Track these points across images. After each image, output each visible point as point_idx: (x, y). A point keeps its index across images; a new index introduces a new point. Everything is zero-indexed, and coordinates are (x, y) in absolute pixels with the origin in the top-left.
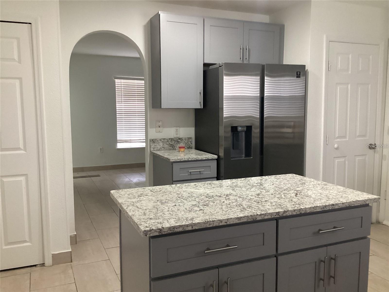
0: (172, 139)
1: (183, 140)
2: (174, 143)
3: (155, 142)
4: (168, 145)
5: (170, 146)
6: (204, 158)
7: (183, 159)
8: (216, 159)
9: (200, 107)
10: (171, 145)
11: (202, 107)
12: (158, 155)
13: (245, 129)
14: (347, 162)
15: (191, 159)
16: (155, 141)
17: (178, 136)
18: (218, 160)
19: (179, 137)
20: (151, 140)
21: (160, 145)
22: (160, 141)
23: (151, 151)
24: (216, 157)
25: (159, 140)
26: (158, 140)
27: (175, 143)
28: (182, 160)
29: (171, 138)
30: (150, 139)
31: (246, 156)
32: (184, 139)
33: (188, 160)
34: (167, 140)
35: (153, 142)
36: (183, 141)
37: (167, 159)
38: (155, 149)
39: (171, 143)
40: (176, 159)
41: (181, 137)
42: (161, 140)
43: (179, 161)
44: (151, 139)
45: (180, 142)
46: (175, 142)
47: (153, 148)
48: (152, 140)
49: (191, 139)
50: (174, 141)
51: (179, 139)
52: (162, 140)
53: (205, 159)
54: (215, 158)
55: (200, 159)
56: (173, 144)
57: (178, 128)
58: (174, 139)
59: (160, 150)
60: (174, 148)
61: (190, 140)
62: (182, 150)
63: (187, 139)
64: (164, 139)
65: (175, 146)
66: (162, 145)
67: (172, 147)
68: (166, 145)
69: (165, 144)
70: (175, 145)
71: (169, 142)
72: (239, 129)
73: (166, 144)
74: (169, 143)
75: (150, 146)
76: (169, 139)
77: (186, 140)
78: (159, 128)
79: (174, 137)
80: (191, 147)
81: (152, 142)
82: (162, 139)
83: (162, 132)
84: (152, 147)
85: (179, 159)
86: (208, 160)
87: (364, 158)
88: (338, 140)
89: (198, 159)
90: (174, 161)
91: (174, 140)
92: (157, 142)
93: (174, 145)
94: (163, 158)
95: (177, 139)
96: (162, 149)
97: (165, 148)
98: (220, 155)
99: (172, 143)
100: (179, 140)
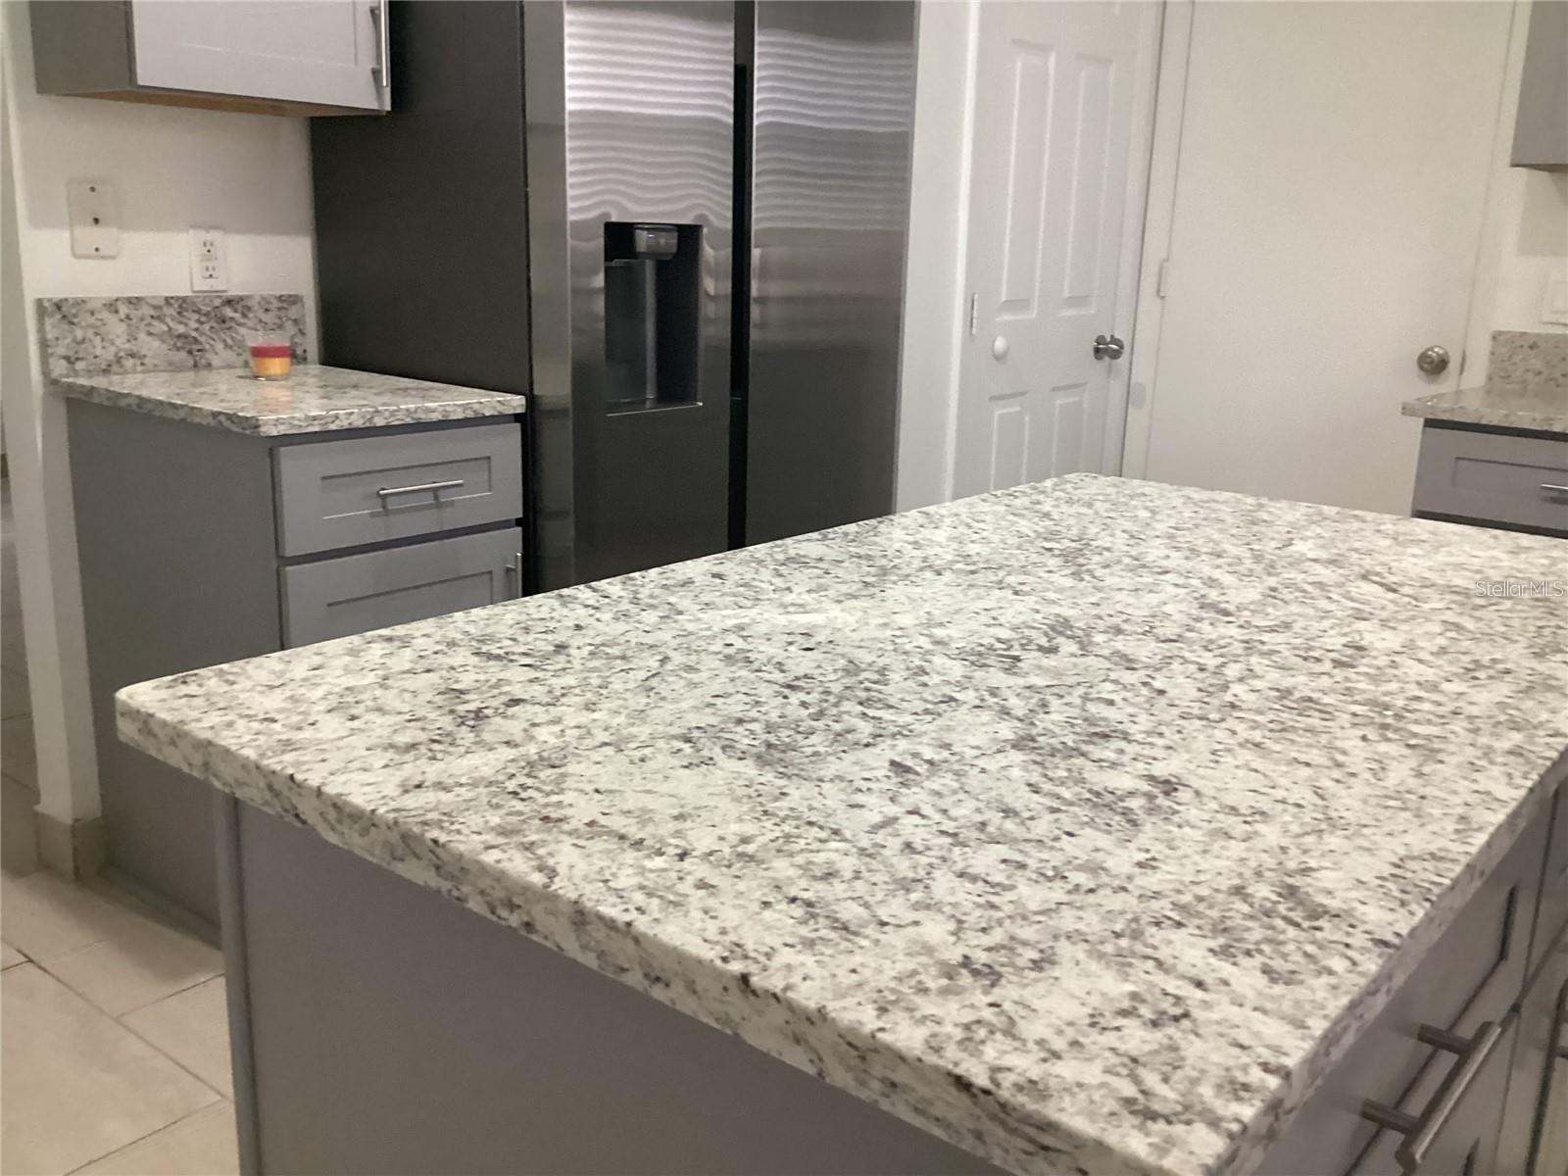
0: (184, 299)
1: (249, 309)
2: (196, 330)
3: (75, 320)
4: (163, 341)
5: (178, 349)
6: (459, 410)
7: (337, 417)
8: (517, 418)
9: (374, 105)
10: (179, 336)
11: (388, 107)
12: (132, 401)
13: (669, 242)
14: (1027, 419)
15: (387, 414)
16: (75, 316)
17: (217, 285)
18: (528, 421)
19: (224, 291)
20: (46, 304)
21: (112, 343)
22: (105, 315)
23: (51, 382)
24: (516, 403)
25: (105, 305)
26: (89, 306)
27: (207, 327)
28: (333, 427)
29: (177, 298)
30: (39, 303)
31: (666, 395)
32: (259, 303)
33: (368, 425)
34: (155, 307)
35: (64, 317)
36: (251, 315)
37: (227, 424)
38: (79, 366)
39: (181, 329)
40: (299, 420)
41: (233, 292)
42: (112, 306)
43: (317, 429)
44: (49, 300)
45: (232, 319)
46: (203, 319)
47: (67, 358)
48: (58, 306)
49: (294, 303)
50: (196, 316)
51: (229, 302)
52: (119, 303)
53: (459, 415)
54: (514, 408)
55: (436, 417)
56: (194, 334)
57: (215, 236)
58: (194, 303)
59: (115, 368)
60: (203, 361)
61: (293, 312)
62: (277, 366)
63: (276, 304)
64: (134, 302)
65: (207, 347)
66: (124, 338)
67: (190, 352)
68: (149, 339)
69: (142, 336)
70: (202, 339)
71: (168, 320)
72: (643, 240)
73: (150, 334)
74: (165, 328)
75: (44, 344)
76: (163, 302)
77: (267, 310)
78: (97, 230)
79: (196, 289)
80: (299, 351)
81: (58, 316)
82: (117, 300)
83: (112, 257)
84: (61, 351)
85: (314, 418)
86: (480, 421)
87: (1076, 399)
88: (1007, 317)
89: (424, 417)
90: (283, 430)
91: (198, 311)
92: (91, 320)
93: (196, 340)
94: (182, 414)
95: (217, 302)
96: (129, 363)
97: (145, 356)
98: (536, 392)
99: (186, 325)
100: (228, 312)
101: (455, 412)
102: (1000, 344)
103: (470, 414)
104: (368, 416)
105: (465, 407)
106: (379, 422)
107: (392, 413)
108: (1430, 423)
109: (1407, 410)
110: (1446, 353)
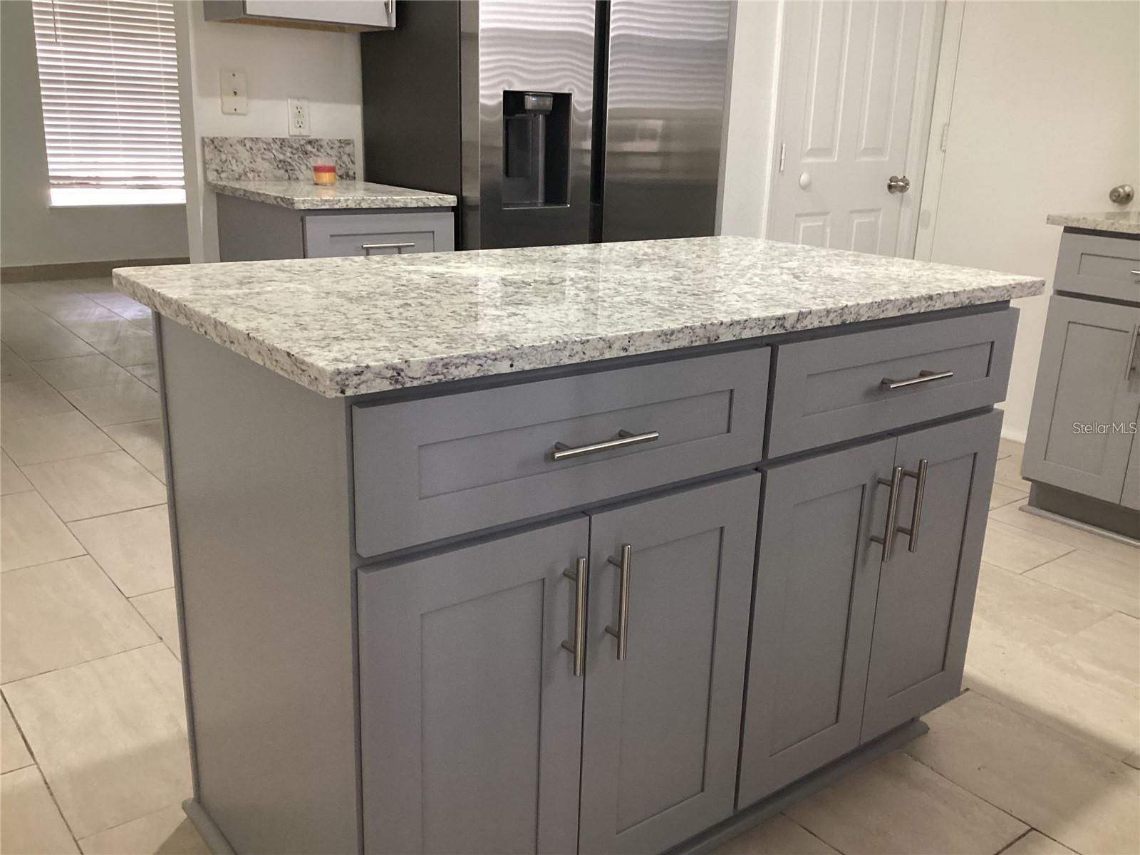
0: (283, 140)
1: (321, 146)
2: (291, 158)
3: (222, 150)
4: (270, 163)
5: (279, 169)
6: (414, 202)
7: (339, 201)
8: (453, 209)
9: (385, 24)
10: (280, 161)
11: (394, 26)
12: (242, 192)
13: (549, 102)
14: (828, 230)
15: (369, 202)
16: (221, 147)
17: (304, 132)
18: (459, 211)
19: (308, 136)
20: (206, 140)
21: (242, 163)
22: (239, 147)
23: (207, 183)
24: (451, 200)
25: (238, 142)
26: (230, 141)
27: (296, 156)
28: (337, 207)
29: (280, 139)
30: (203, 139)
31: (548, 201)
32: (328, 143)
33: (358, 207)
34: (266, 143)
35: (216, 147)
36: (322, 150)
37: (281, 203)
38: (223, 175)
39: (282, 157)
40: (317, 201)
41: (312, 137)
42: (242, 142)
43: (327, 207)
44: (208, 138)
45: (311, 152)
46: (294, 152)
47: (217, 171)
48: (212, 141)
49: (349, 144)
50: (290, 150)
51: (310, 142)
52: (246, 141)
53: (414, 205)
54: (450, 203)
55: (399, 205)
56: (290, 160)
57: (303, 103)
58: (289, 142)
59: (243, 177)
60: (294, 176)
61: (348, 149)
62: (326, 177)
63: (338, 144)
64: (255, 140)
65: (297, 168)
66: (248, 161)
67: (287, 171)
68: (263, 162)
69: (259, 160)
70: (294, 163)
71: (274, 151)
72: (530, 102)
73: (263, 159)
74: (273, 156)
75: (205, 163)
76: (271, 141)
77: (332, 148)
78: (237, 98)
79: (291, 133)
80: (351, 173)
81: (212, 147)
82: (245, 139)
83: (244, 115)
84: (214, 166)
85: (326, 201)
86: (427, 209)
87: (873, 219)
88: (811, 160)
89: (392, 205)
90: (307, 206)
91: (291, 147)
92: (231, 150)
93: (290, 164)
94: (262, 198)
95: (302, 142)
96: (251, 175)
97: (260, 172)
98: (464, 194)
99: (284, 155)
100: (309, 148)
101: (411, 203)
102: (804, 178)
103: (421, 205)
104: (358, 202)
105: (417, 200)
106: (365, 205)
107: (373, 201)
108: (1068, 230)
109: (1051, 220)
110: (1132, 190)
